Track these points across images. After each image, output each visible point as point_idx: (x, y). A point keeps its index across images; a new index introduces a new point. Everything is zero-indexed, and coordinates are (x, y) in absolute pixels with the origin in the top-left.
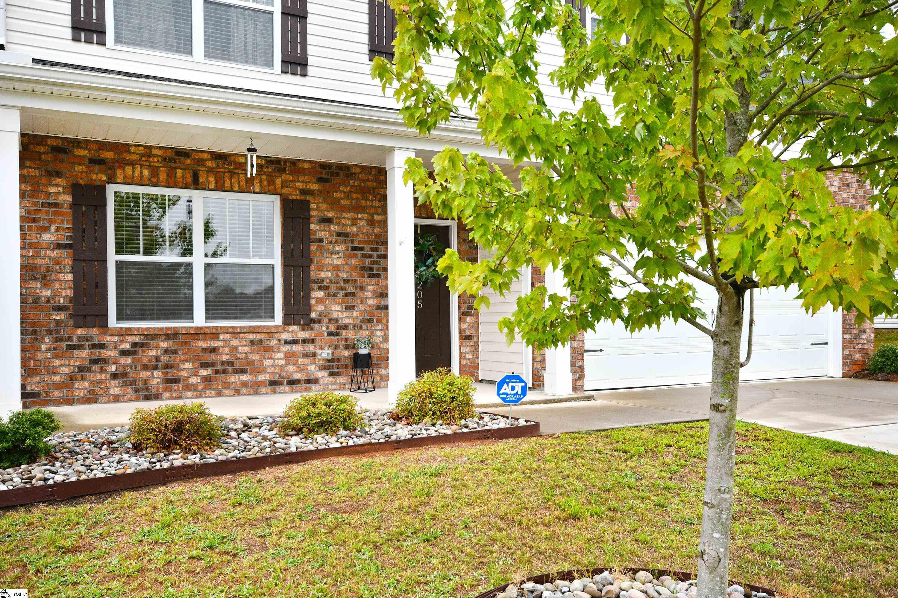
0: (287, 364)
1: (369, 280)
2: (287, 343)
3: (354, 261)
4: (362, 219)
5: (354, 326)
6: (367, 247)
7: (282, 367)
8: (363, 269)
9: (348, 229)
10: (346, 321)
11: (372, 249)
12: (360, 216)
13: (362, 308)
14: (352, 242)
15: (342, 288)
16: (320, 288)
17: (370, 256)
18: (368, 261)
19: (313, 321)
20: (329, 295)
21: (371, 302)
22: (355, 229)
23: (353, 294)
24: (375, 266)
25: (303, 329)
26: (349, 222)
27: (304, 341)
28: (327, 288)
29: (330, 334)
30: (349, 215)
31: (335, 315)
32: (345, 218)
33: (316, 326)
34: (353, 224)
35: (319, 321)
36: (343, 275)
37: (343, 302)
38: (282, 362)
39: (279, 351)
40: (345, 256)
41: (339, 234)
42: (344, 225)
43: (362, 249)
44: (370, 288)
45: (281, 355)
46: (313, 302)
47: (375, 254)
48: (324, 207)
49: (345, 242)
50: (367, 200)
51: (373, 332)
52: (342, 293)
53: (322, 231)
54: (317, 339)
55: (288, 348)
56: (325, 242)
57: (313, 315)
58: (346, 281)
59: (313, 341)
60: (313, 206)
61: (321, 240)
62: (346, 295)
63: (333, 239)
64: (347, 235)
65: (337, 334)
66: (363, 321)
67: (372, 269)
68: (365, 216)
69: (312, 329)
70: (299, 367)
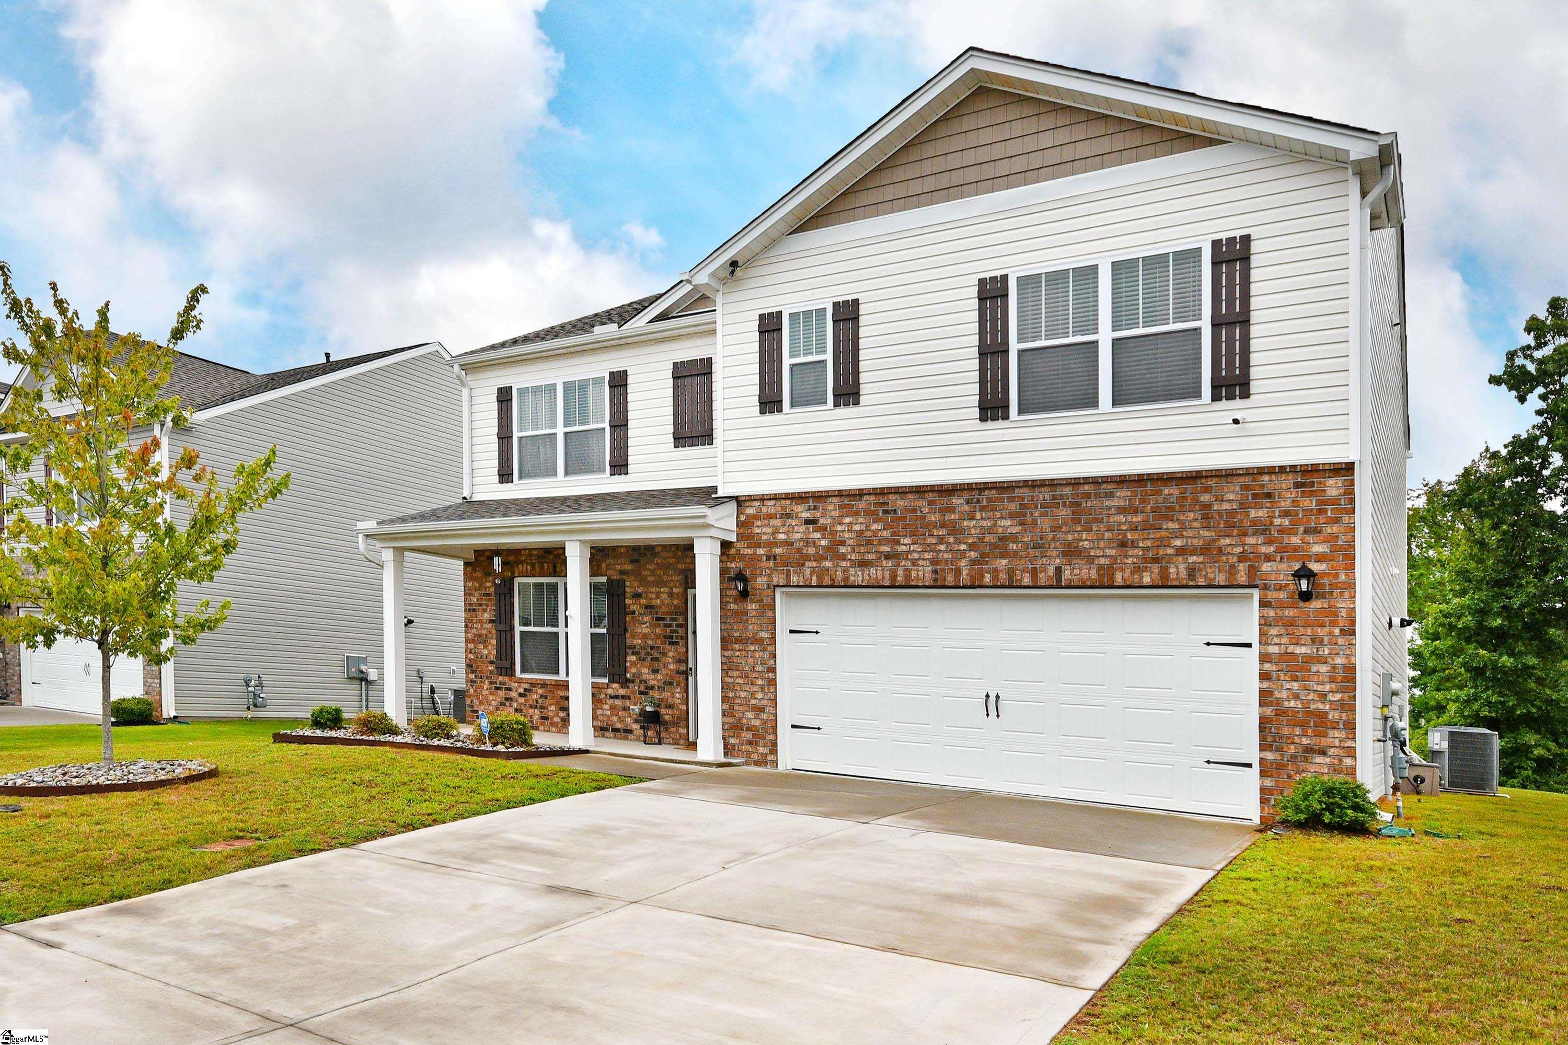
0: (612, 715)
1: (668, 647)
2: (611, 697)
3: (658, 630)
4: (664, 592)
5: (659, 688)
6: (668, 617)
7: (608, 717)
8: (665, 637)
9: (654, 602)
10: (653, 683)
11: (672, 619)
12: (662, 590)
13: (664, 671)
14: (657, 613)
15: (648, 654)
16: (633, 654)
17: (670, 625)
18: (668, 629)
19: (628, 681)
20: (640, 660)
21: (671, 667)
22: (658, 601)
23: (657, 659)
24: (674, 635)
25: (622, 687)
26: (654, 596)
27: (623, 697)
28: (638, 653)
29: (641, 693)
30: (653, 590)
31: (644, 677)
32: (651, 592)
33: (631, 685)
34: (657, 598)
35: (633, 682)
36: (650, 642)
37: (650, 666)
38: (608, 713)
39: (606, 704)
40: (651, 625)
41: (647, 607)
42: (651, 599)
43: (664, 619)
44: (671, 654)
45: (607, 707)
46: (628, 664)
47: (674, 623)
48: (636, 584)
49: (651, 613)
50: (668, 575)
51: (673, 694)
52: (649, 658)
53: (634, 604)
54: (632, 696)
55: (612, 701)
56: (637, 613)
57: (628, 676)
58: (652, 648)
59: (629, 698)
60: (628, 583)
61: (633, 613)
62: (652, 659)
63: (642, 611)
64: (652, 607)
65: (646, 693)
66: (665, 683)
67: (672, 637)
68: (666, 590)
69: (628, 688)
70: (620, 718)
